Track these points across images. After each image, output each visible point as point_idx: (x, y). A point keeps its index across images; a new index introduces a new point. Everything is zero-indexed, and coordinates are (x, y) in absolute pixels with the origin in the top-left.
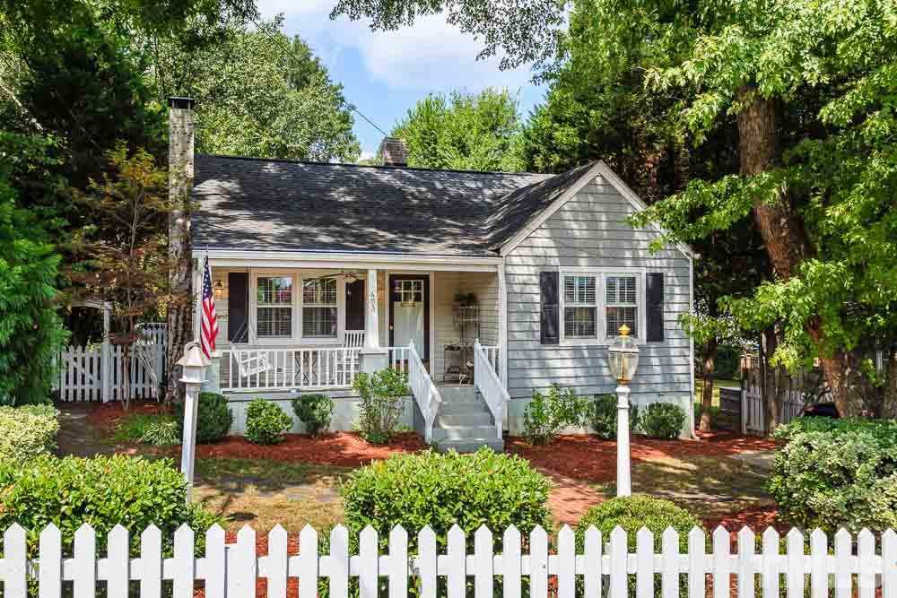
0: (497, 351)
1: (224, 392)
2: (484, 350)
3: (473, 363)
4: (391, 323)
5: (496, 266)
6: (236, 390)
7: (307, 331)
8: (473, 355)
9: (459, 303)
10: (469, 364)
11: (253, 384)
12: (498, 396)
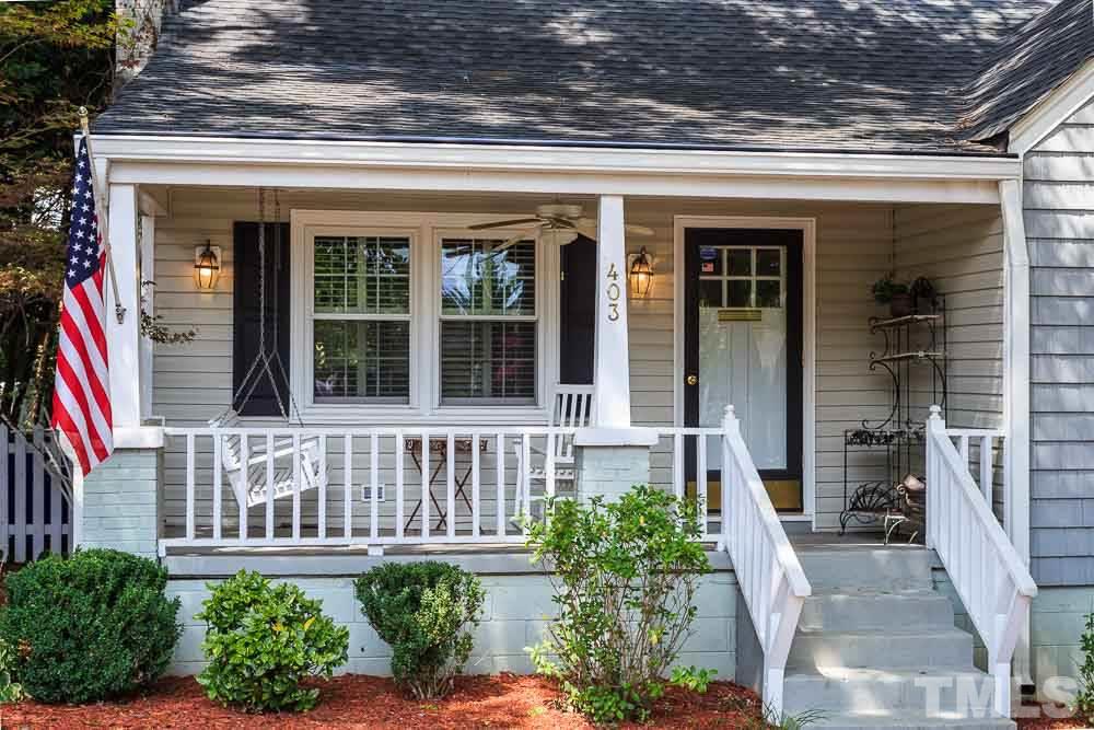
0: (999, 445)
1: (171, 551)
2: (955, 440)
3: (922, 479)
4: (692, 366)
5: (995, 184)
6: (231, 544)
7: (453, 387)
8: (922, 457)
9: (887, 308)
10: (912, 483)
11: (283, 529)
12: (999, 581)
